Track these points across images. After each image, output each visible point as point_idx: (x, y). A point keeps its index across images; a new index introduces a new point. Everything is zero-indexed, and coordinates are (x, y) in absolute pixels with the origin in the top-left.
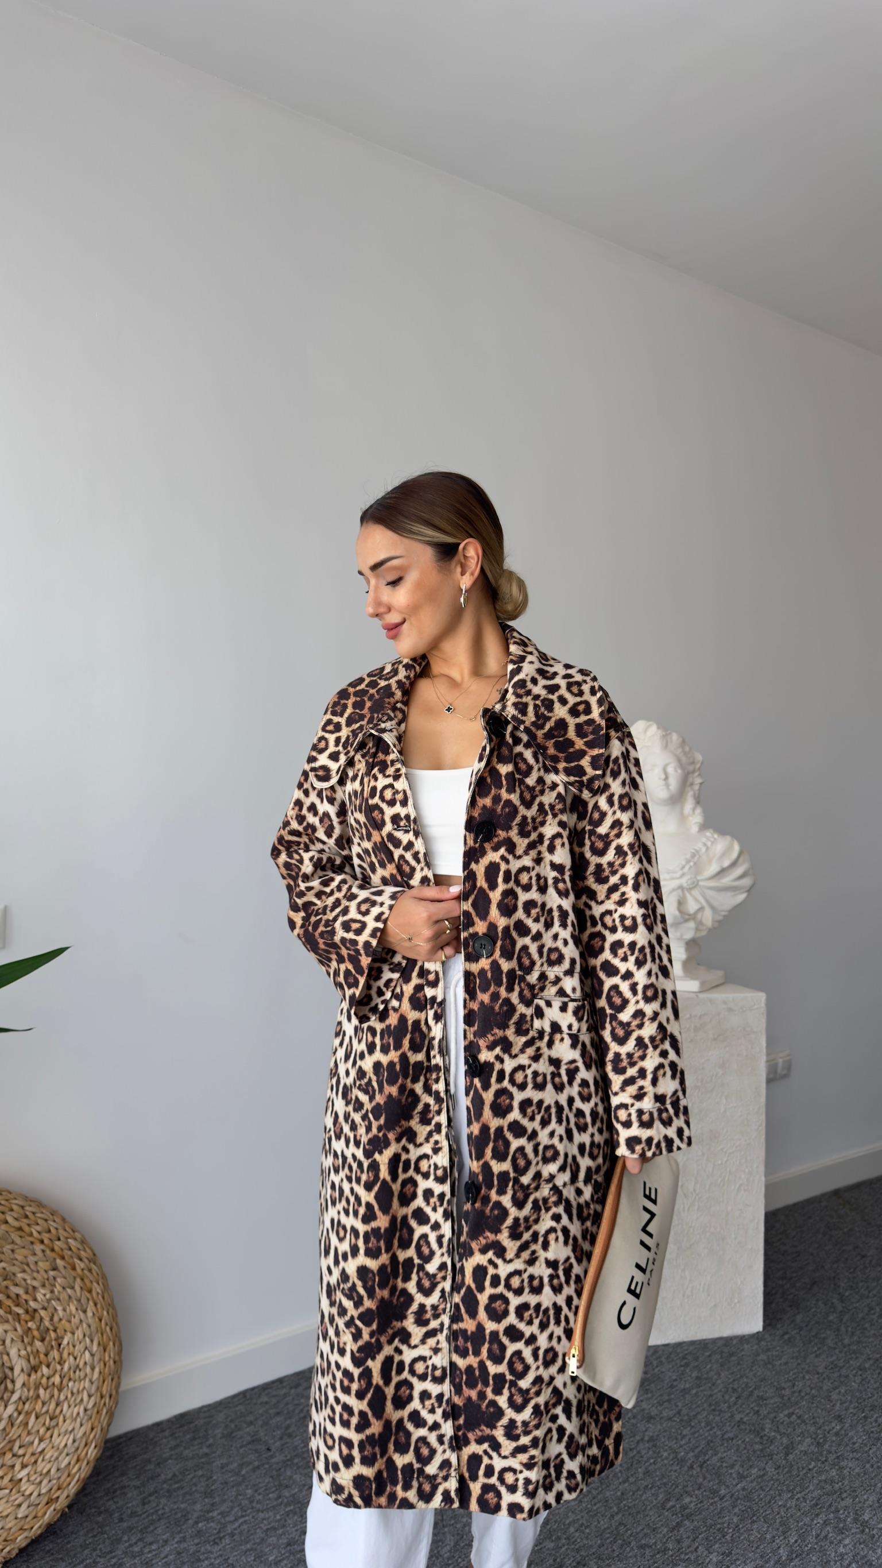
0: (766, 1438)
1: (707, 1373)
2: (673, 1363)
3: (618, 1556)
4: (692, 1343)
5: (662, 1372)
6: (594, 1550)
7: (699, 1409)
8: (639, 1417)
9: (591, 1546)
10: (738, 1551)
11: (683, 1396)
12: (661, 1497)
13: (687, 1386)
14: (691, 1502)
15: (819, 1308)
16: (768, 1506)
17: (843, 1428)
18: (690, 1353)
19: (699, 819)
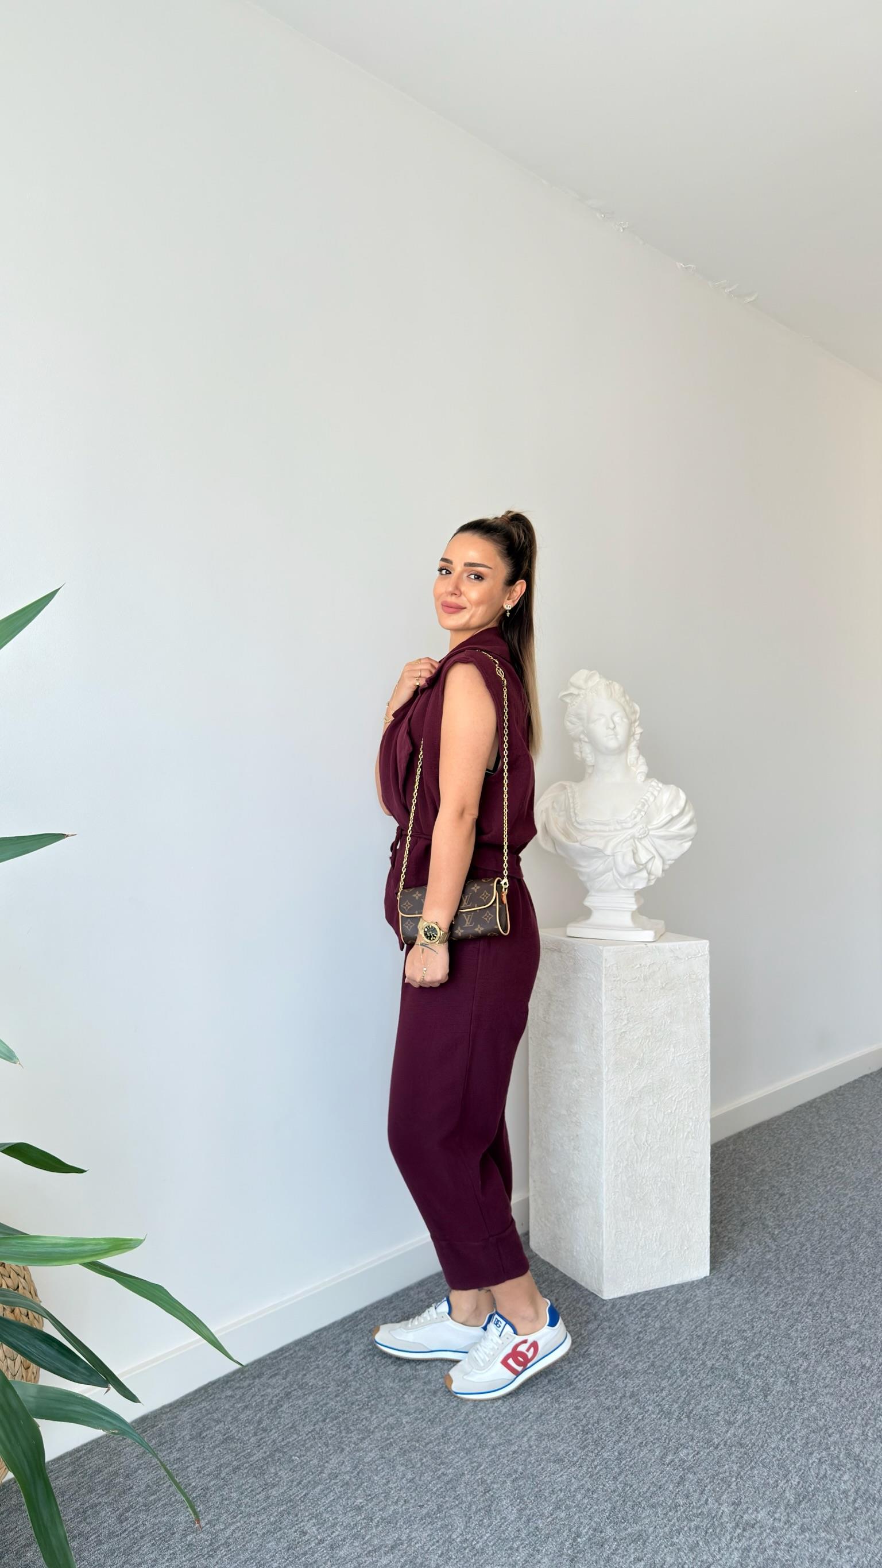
0: (741, 1382)
1: (669, 1322)
2: (634, 1315)
4: (647, 1293)
5: (626, 1326)
6: (607, 1515)
7: (671, 1359)
8: (615, 1373)
9: (604, 1510)
10: (747, 1499)
12: (657, 1453)
13: (654, 1337)
14: (688, 1454)
15: (755, 1249)
16: (762, 1450)
17: (809, 1364)
18: (646, 1303)
19: (644, 769)
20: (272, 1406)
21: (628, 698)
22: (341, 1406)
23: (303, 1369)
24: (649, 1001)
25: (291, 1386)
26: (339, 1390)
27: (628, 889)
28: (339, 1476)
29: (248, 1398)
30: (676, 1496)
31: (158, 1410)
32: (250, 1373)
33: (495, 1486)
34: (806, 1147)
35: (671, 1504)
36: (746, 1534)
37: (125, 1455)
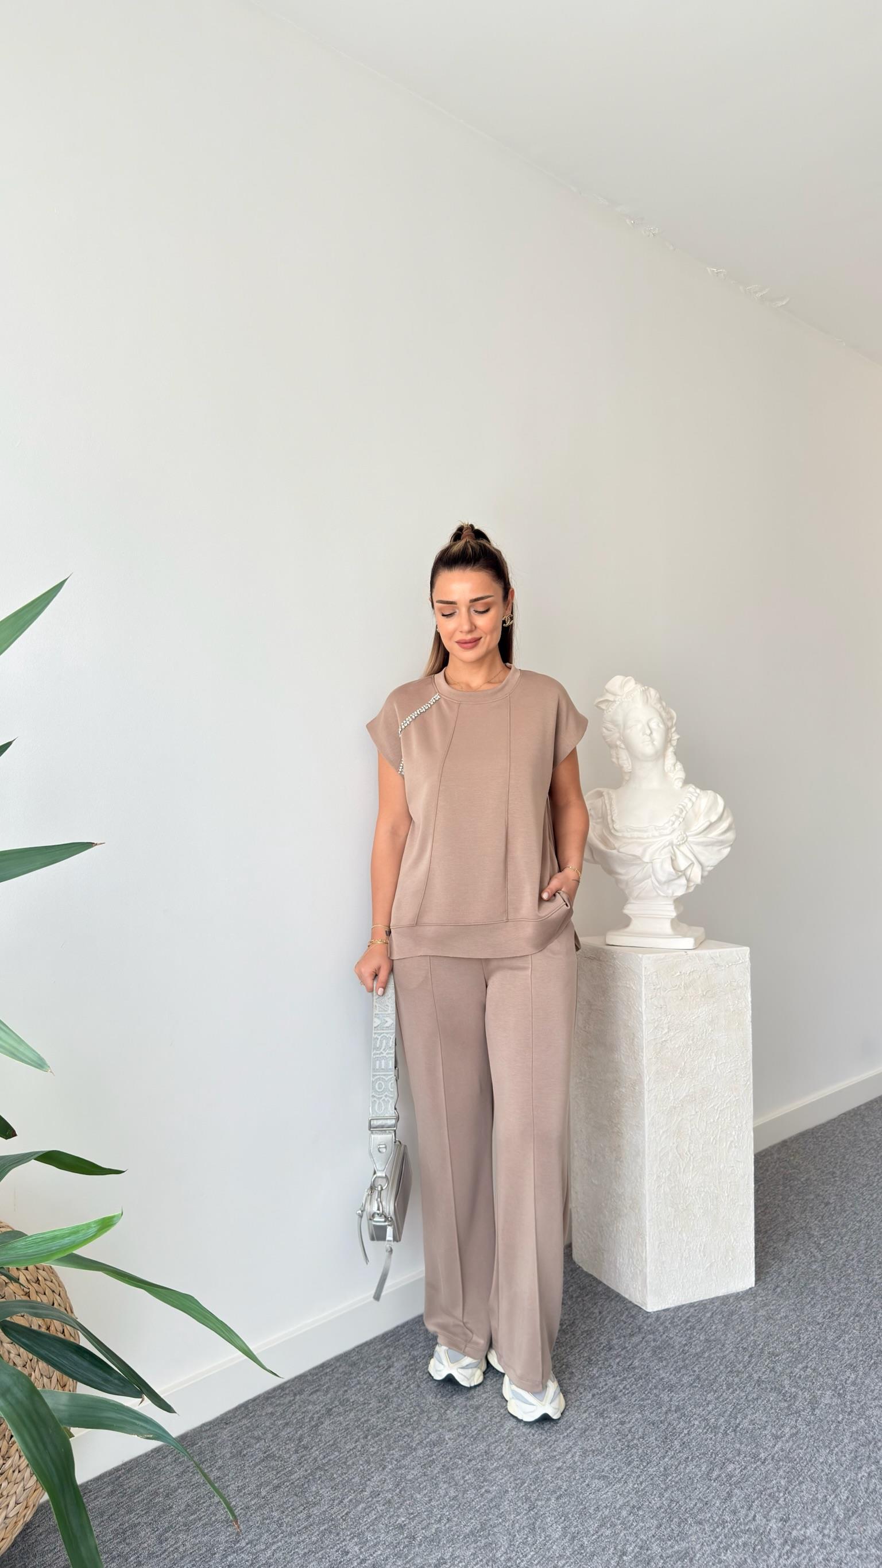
0: (789, 1395)
1: (714, 1334)
2: (679, 1327)
3: (678, 1535)
4: (691, 1305)
6: (653, 1532)
8: (660, 1387)
9: (649, 1528)
10: (795, 1515)
11: (697, 1359)
12: (703, 1469)
13: (699, 1350)
14: (735, 1469)
15: (800, 1259)
16: (810, 1464)
17: (857, 1377)
18: (691, 1315)
19: (681, 775)
20: (313, 1423)
21: (664, 704)
22: (383, 1422)
23: (345, 1385)
24: (689, 1009)
25: (332, 1403)
26: (380, 1407)
27: (667, 897)
28: (381, 1494)
29: (288, 1415)
30: (723, 1513)
31: (198, 1428)
32: (290, 1389)
33: (540, 1503)
34: (851, 1156)
35: (718, 1520)
36: (795, 1551)
37: (164, 1474)
